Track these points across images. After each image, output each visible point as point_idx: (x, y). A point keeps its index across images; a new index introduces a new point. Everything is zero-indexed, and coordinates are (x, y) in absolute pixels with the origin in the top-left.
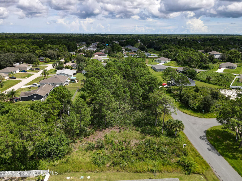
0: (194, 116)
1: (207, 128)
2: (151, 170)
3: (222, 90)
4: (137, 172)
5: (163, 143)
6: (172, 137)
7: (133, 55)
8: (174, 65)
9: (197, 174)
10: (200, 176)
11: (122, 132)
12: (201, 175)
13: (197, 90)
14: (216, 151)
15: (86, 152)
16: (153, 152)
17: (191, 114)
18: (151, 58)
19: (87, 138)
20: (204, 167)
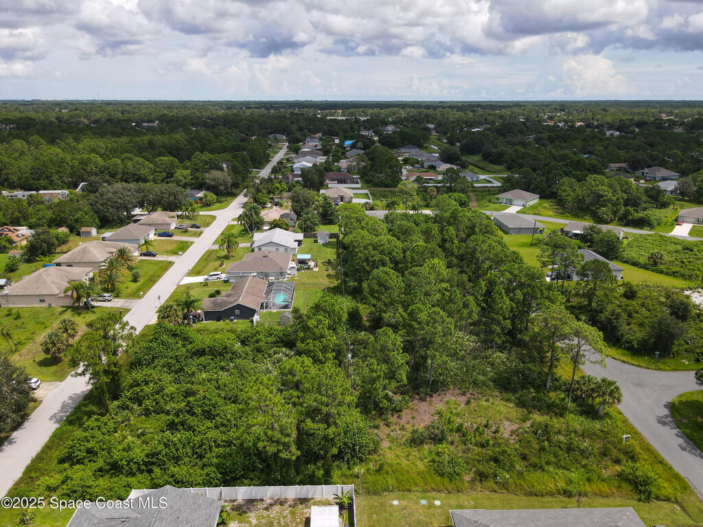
0: (633, 365)
1: (671, 397)
2: (565, 492)
3: (694, 292)
4: (536, 495)
5: (576, 432)
6: (593, 419)
7: (431, 179)
8: (551, 213)
9: (665, 500)
10: (671, 504)
11: (473, 404)
12: (673, 502)
13: (630, 294)
14: (699, 451)
15: (409, 449)
16: (561, 453)
17: (625, 359)
18: (481, 189)
19: (398, 417)
20: (678, 487)
